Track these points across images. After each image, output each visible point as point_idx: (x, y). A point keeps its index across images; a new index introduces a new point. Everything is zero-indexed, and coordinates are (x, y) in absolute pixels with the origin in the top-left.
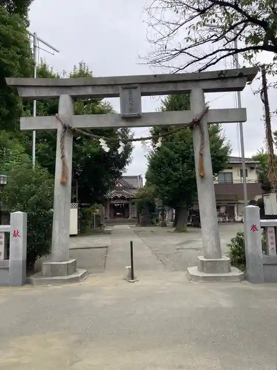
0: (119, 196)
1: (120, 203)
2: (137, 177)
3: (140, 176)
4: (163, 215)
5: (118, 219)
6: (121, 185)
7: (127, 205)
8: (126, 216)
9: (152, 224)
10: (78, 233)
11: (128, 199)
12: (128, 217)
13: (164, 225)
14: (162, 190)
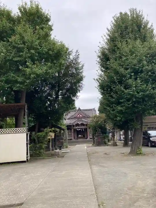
0: (80, 123)
1: (81, 128)
2: (92, 109)
3: (94, 109)
4: (113, 136)
5: (80, 140)
6: (81, 116)
7: (86, 130)
8: (86, 137)
9: (105, 144)
10: (27, 160)
11: (86, 125)
12: (87, 138)
13: (115, 145)
14: (114, 110)
